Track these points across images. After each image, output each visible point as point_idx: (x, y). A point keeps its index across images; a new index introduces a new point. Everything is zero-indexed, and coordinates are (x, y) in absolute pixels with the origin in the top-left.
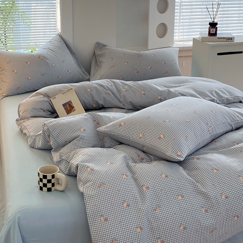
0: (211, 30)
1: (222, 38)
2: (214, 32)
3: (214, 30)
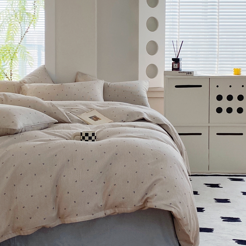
0: (174, 65)
1: (182, 72)
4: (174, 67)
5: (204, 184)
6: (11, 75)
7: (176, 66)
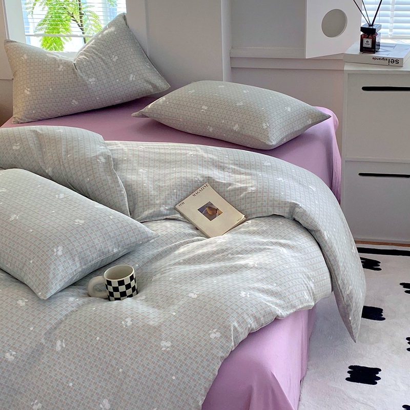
0: (365, 40)
1: (380, 59)
2: (370, 46)
3: (370, 41)
4: (364, 45)
5: (401, 284)
6: (81, 17)
7: (368, 43)
